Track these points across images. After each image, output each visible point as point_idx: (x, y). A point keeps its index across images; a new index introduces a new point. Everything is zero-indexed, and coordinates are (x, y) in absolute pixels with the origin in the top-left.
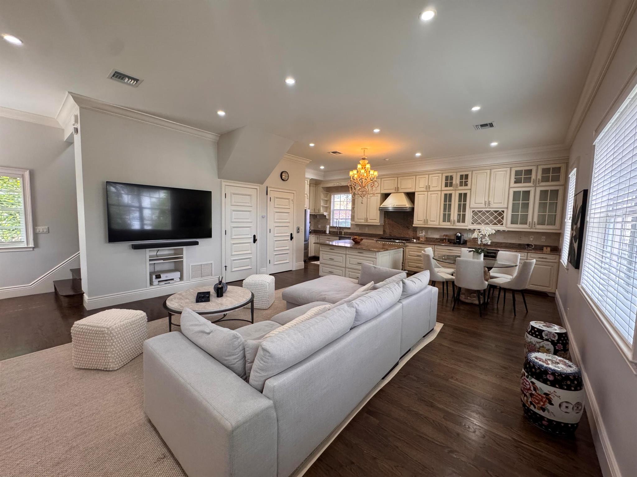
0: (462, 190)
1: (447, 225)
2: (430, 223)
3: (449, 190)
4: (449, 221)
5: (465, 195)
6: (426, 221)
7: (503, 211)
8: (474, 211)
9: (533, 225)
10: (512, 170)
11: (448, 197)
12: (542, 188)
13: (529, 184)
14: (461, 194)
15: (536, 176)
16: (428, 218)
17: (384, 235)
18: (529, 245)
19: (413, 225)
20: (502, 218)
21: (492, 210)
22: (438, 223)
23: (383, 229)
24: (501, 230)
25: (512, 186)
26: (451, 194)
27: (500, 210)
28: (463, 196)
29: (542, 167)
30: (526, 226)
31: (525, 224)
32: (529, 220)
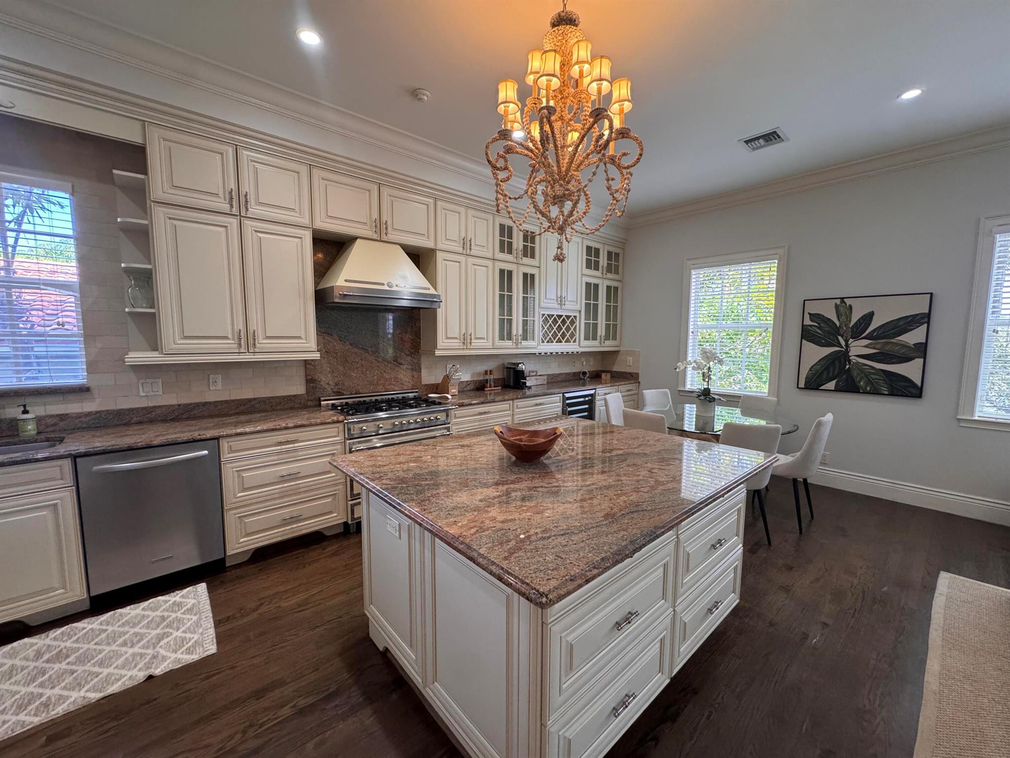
0: (528, 265)
1: (502, 347)
3: (507, 261)
4: (509, 337)
5: (533, 276)
6: (466, 339)
7: (575, 317)
8: (543, 315)
9: (602, 341)
10: (584, 244)
11: (506, 277)
12: (607, 283)
13: (598, 273)
14: (525, 275)
15: (603, 261)
16: (471, 330)
17: (310, 398)
18: (584, 373)
19: (438, 353)
20: (575, 329)
21: (564, 314)
22: (490, 344)
23: (306, 375)
24: (575, 351)
25: (584, 273)
26: (510, 273)
27: (572, 314)
28: (529, 280)
29: (607, 248)
30: (597, 343)
31: (595, 339)
32: (599, 333)
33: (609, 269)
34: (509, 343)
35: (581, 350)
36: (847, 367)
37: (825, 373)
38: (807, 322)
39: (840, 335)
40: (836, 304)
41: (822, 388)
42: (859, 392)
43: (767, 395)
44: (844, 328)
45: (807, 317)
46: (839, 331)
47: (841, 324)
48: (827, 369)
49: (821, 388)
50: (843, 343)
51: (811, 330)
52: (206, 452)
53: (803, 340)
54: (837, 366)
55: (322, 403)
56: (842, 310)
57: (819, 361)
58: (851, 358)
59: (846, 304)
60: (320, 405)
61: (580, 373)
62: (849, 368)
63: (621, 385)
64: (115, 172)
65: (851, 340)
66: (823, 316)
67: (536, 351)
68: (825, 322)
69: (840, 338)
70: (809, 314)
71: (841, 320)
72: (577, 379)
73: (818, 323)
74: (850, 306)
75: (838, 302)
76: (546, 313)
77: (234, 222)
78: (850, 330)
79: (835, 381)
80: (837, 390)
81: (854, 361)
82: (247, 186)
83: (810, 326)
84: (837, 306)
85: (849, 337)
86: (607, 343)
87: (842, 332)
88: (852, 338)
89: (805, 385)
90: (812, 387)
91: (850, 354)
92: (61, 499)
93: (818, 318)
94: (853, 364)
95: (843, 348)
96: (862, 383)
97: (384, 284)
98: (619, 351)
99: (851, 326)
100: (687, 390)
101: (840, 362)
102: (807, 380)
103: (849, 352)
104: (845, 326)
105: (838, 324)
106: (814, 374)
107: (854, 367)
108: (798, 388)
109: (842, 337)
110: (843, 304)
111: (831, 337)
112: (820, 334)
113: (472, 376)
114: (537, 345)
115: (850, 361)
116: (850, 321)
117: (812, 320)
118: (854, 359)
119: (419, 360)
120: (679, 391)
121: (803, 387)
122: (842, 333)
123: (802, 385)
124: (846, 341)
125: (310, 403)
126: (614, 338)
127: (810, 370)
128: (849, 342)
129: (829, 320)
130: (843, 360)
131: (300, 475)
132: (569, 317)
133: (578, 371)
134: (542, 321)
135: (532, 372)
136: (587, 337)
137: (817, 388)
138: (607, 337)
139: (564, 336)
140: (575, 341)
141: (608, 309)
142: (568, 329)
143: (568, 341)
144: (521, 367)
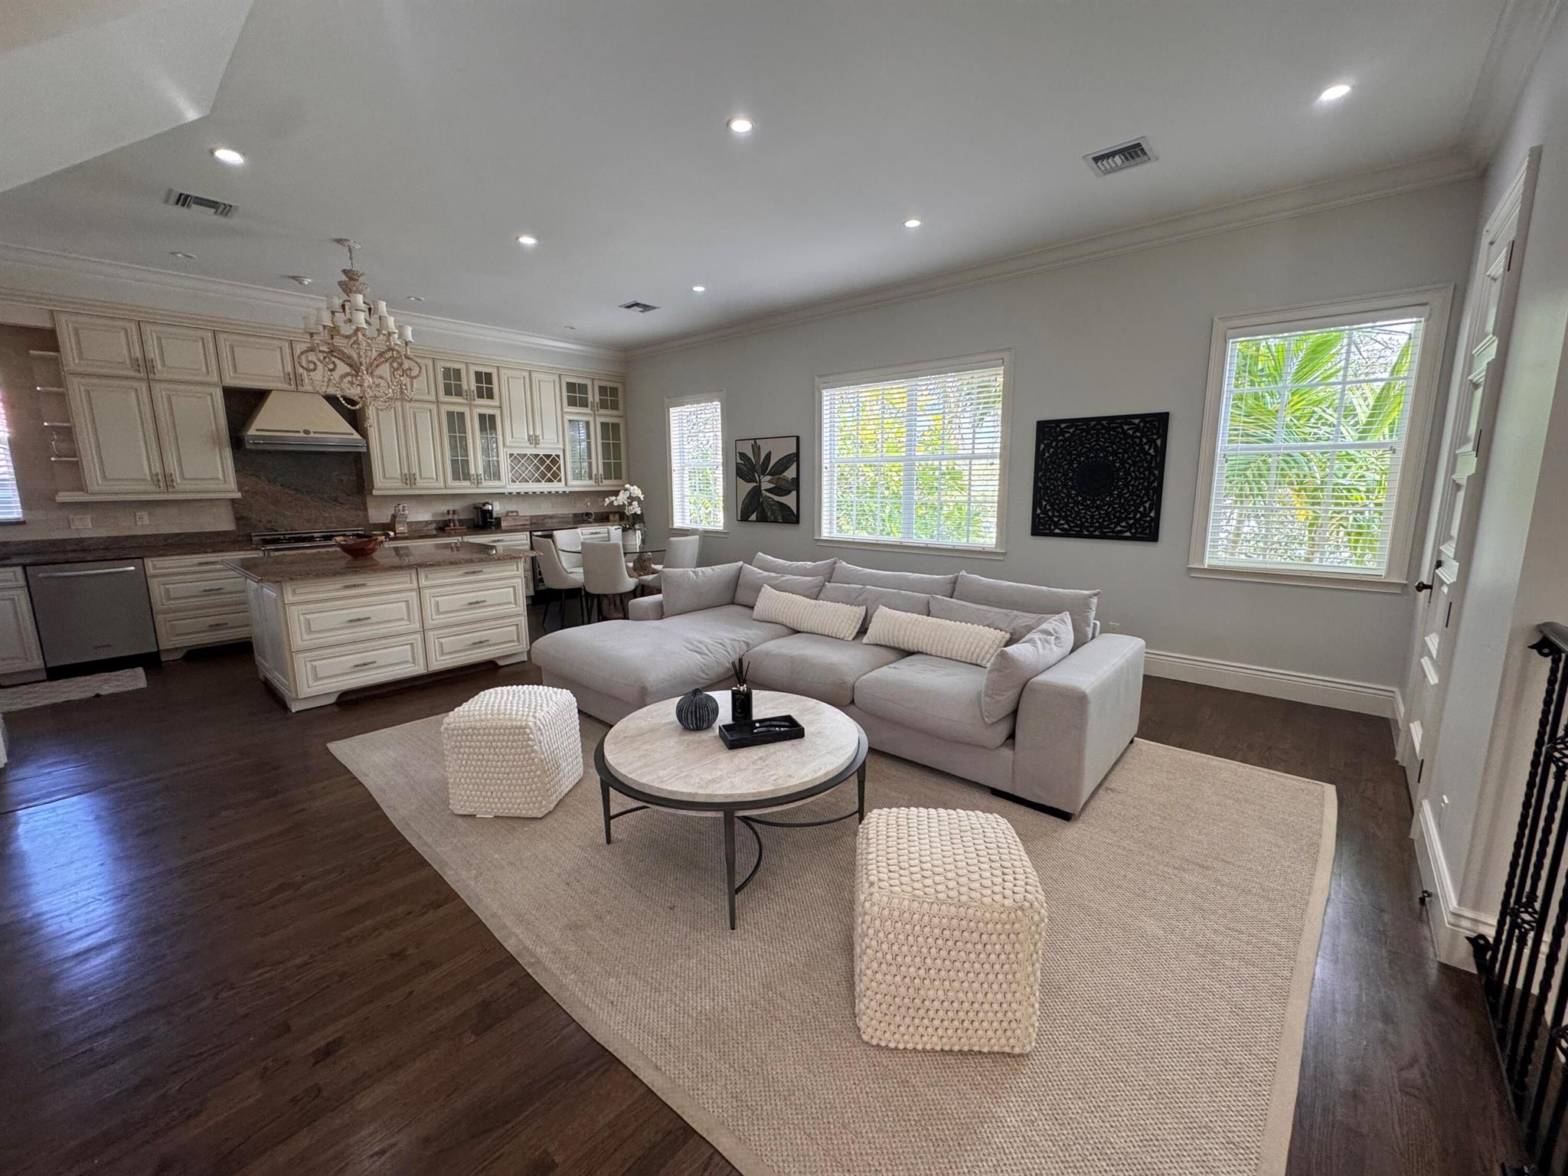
0: (484, 406)
1: (464, 487)
2: (420, 483)
3: (456, 404)
4: (467, 476)
5: (492, 417)
6: (409, 479)
7: (558, 456)
8: (511, 455)
9: (599, 480)
10: (563, 380)
11: (456, 421)
12: (599, 420)
13: (587, 410)
14: (482, 417)
15: (594, 396)
16: (415, 470)
17: (241, 533)
18: (589, 515)
19: (375, 492)
20: (559, 468)
21: (541, 453)
22: (442, 484)
23: (235, 513)
24: (561, 490)
25: (565, 410)
26: (462, 415)
27: (554, 453)
28: (488, 423)
29: (597, 383)
30: (592, 482)
31: (590, 478)
32: (594, 472)
33: (603, 405)
34: (467, 483)
35: (567, 490)
36: (761, 500)
37: (750, 507)
38: (739, 461)
39: (756, 472)
40: (752, 445)
41: (749, 519)
43: (722, 528)
44: (758, 466)
45: (738, 455)
46: (755, 468)
47: (756, 462)
48: (751, 503)
50: (758, 479)
52: (133, 568)
53: (738, 477)
54: (756, 499)
55: (254, 539)
56: (755, 450)
57: (746, 495)
58: (762, 492)
60: (251, 540)
61: (583, 514)
64: (31, 352)
65: (762, 476)
66: (746, 455)
67: (506, 491)
68: (748, 460)
69: (756, 474)
70: (739, 452)
71: (756, 459)
72: (580, 521)
73: (743, 461)
74: (759, 447)
75: (753, 442)
76: (516, 453)
77: (144, 386)
78: (761, 467)
79: (756, 512)
80: (758, 520)
82: (153, 353)
83: (741, 464)
84: (753, 447)
86: (606, 482)
89: (741, 518)
91: (762, 489)
92: (17, 595)
93: (744, 457)
94: (763, 498)
95: (758, 483)
96: (768, 514)
97: (299, 432)
99: (761, 464)
101: (757, 496)
102: (742, 513)
103: (761, 487)
104: (758, 464)
106: (745, 508)
107: (764, 500)
108: (738, 521)
110: (756, 445)
111: (752, 474)
112: (745, 471)
113: (433, 516)
114: (506, 484)
115: (762, 495)
116: (760, 460)
117: (741, 459)
119: (365, 500)
120: (670, 529)
125: (241, 538)
126: (619, 477)
127: (743, 504)
129: (750, 458)
131: (223, 591)
132: (548, 456)
133: (581, 512)
134: (509, 461)
135: (512, 512)
136: (578, 476)
137: (747, 520)
138: (607, 476)
139: (543, 475)
140: (560, 481)
141: (605, 446)
142: (549, 469)
143: (550, 480)
144: (490, 507)
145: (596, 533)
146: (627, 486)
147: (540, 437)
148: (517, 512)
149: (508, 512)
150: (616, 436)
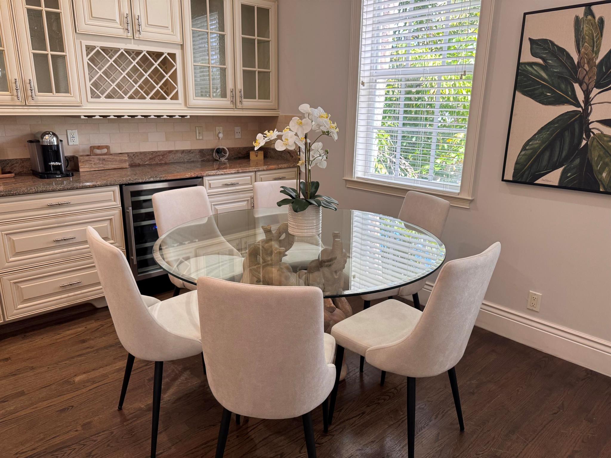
7: (173, 56)
8: (89, 49)
9: (238, 100)
18: (219, 151)
20: (174, 76)
21: (145, 48)
24: (177, 114)
27: (166, 50)
30: (226, 102)
31: (224, 95)
32: (230, 85)
35: (189, 113)
36: (584, 142)
37: (547, 155)
38: (527, 57)
39: (578, 81)
40: (577, 18)
41: (539, 181)
42: (597, 191)
43: (459, 191)
44: (586, 67)
45: (527, 45)
46: (576, 72)
47: (581, 59)
48: (550, 146)
49: (536, 182)
50: (580, 96)
51: (532, 74)
53: (517, 92)
54: (567, 140)
56: (585, 29)
57: (539, 132)
58: (591, 126)
59: (594, 17)
61: (212, 150)
62: (587, 144)
63: (259, 171)
65: (595, 91)
66: (552, 43)
67: (81, 112)
68: (556, 57)
69: (576, 86)
70: (530, 39)
71: (583, 50)
72: (208, 161)
73: (541, 58)
74: (601, 21)
75: (580, 12)
76: (99, 44)
78: (595, 70)
79: (561, 170)
80: (563, 186)
81: (596, 132)
83: (531, 64)
84: (577, 21)
85: (593, 84)
86: (248, 103)
87: (581, 74)
88: (597, 88)
89: (514, 176)
90: (523, 180)
91: (591, 118)
93: (545, 49)
94: (594, 138)
95: (580, 106)
96: (604, 175)
98: (277, 117)
99: (597, 62)
100: (355, 179)
101: (573, 134)
102: (518, 166)
103: (588, 115)
104: (588, 63)
105: (576, 58)
106: (530, 157)
107: (595, 143)
108: (503, 180)
109: (581, 85)
110: (589, 17)
111: (563, 86)
112: (544, 80)
114: (80, 101)
115: (588, 131)
116: (597, 53)
117: (534, 54)
118: (596, 128)
120: (346, 180)
121: (511, 179)
122: (581, 77)
123: (509, 176)
124: (587, 93)
126: (265, 95)
127: (524, 148)
128: (592, 95)
129: (562, 50)
130: (577, 130)
132: (157, 55)
133: (210, 147)
134: (86, 59)
135: (99, 147)
136: (204, 93)
137: (531, 182)
138: (249, 93)
139: (147, 87)
140: (175, 97)
141: (248, 45)
142: (157, 75)
143: (158, 96)
144: (54, 141)
145: (233, 185)
146: (305, 108)
147: (143, 21)
148: (107, 147)
149: (92, 148)
150: (264, 29)
